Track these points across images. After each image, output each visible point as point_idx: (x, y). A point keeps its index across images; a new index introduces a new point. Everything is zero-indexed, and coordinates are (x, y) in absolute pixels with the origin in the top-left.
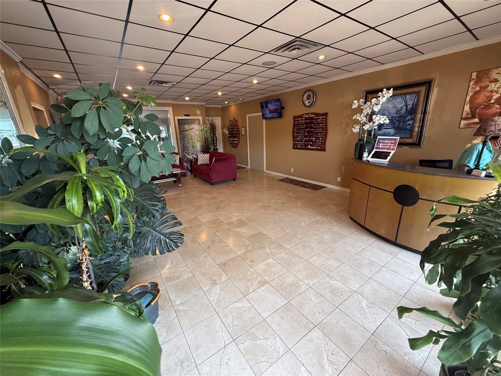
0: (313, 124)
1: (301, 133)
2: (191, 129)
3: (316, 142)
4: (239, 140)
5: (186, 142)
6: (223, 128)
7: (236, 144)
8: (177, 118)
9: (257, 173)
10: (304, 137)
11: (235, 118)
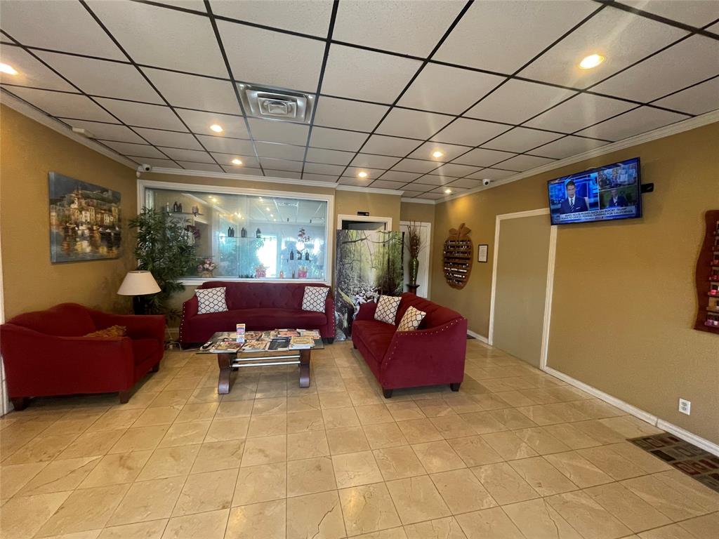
2: (362, 240)
4: (469, 271)
5: (347, 266)
7: (459, 280)
8: (341, 217)
11: (464, 224)
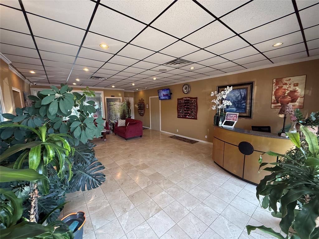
0: (189, 103)
1: (182, 108)
2: (115, 105)
3: (191, 114)
4: (144, 111)
5: (111, 112)
6: (135, 104)
7: (142, 114)
8: (106, 98)
9: (155, 132)
10: (184, 111)
11: (142, 98)
